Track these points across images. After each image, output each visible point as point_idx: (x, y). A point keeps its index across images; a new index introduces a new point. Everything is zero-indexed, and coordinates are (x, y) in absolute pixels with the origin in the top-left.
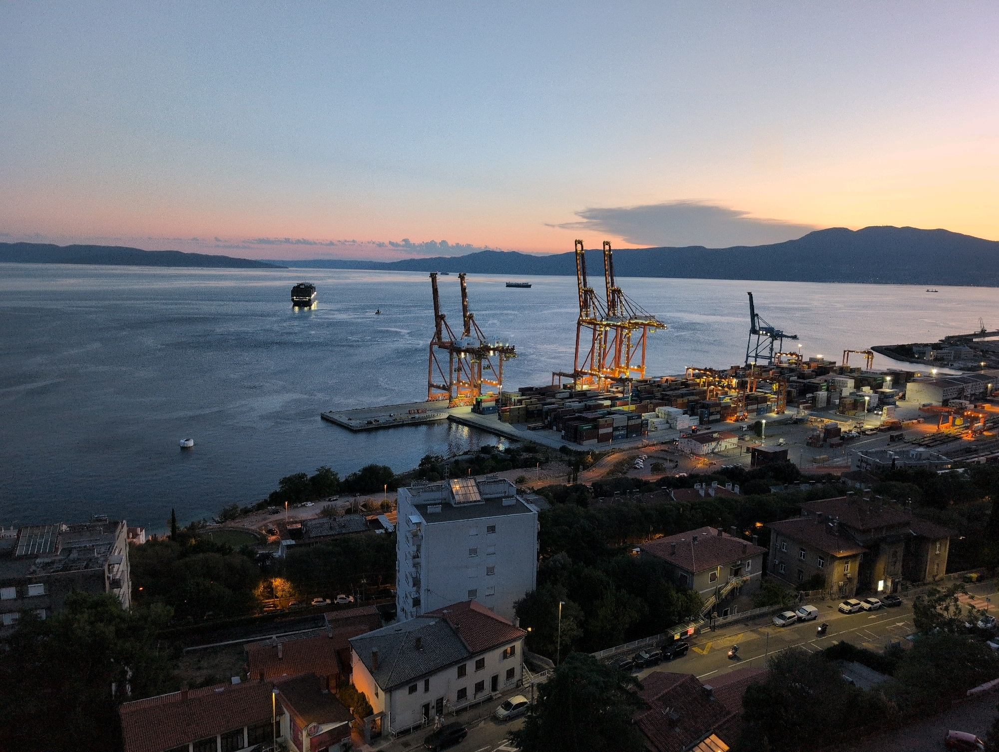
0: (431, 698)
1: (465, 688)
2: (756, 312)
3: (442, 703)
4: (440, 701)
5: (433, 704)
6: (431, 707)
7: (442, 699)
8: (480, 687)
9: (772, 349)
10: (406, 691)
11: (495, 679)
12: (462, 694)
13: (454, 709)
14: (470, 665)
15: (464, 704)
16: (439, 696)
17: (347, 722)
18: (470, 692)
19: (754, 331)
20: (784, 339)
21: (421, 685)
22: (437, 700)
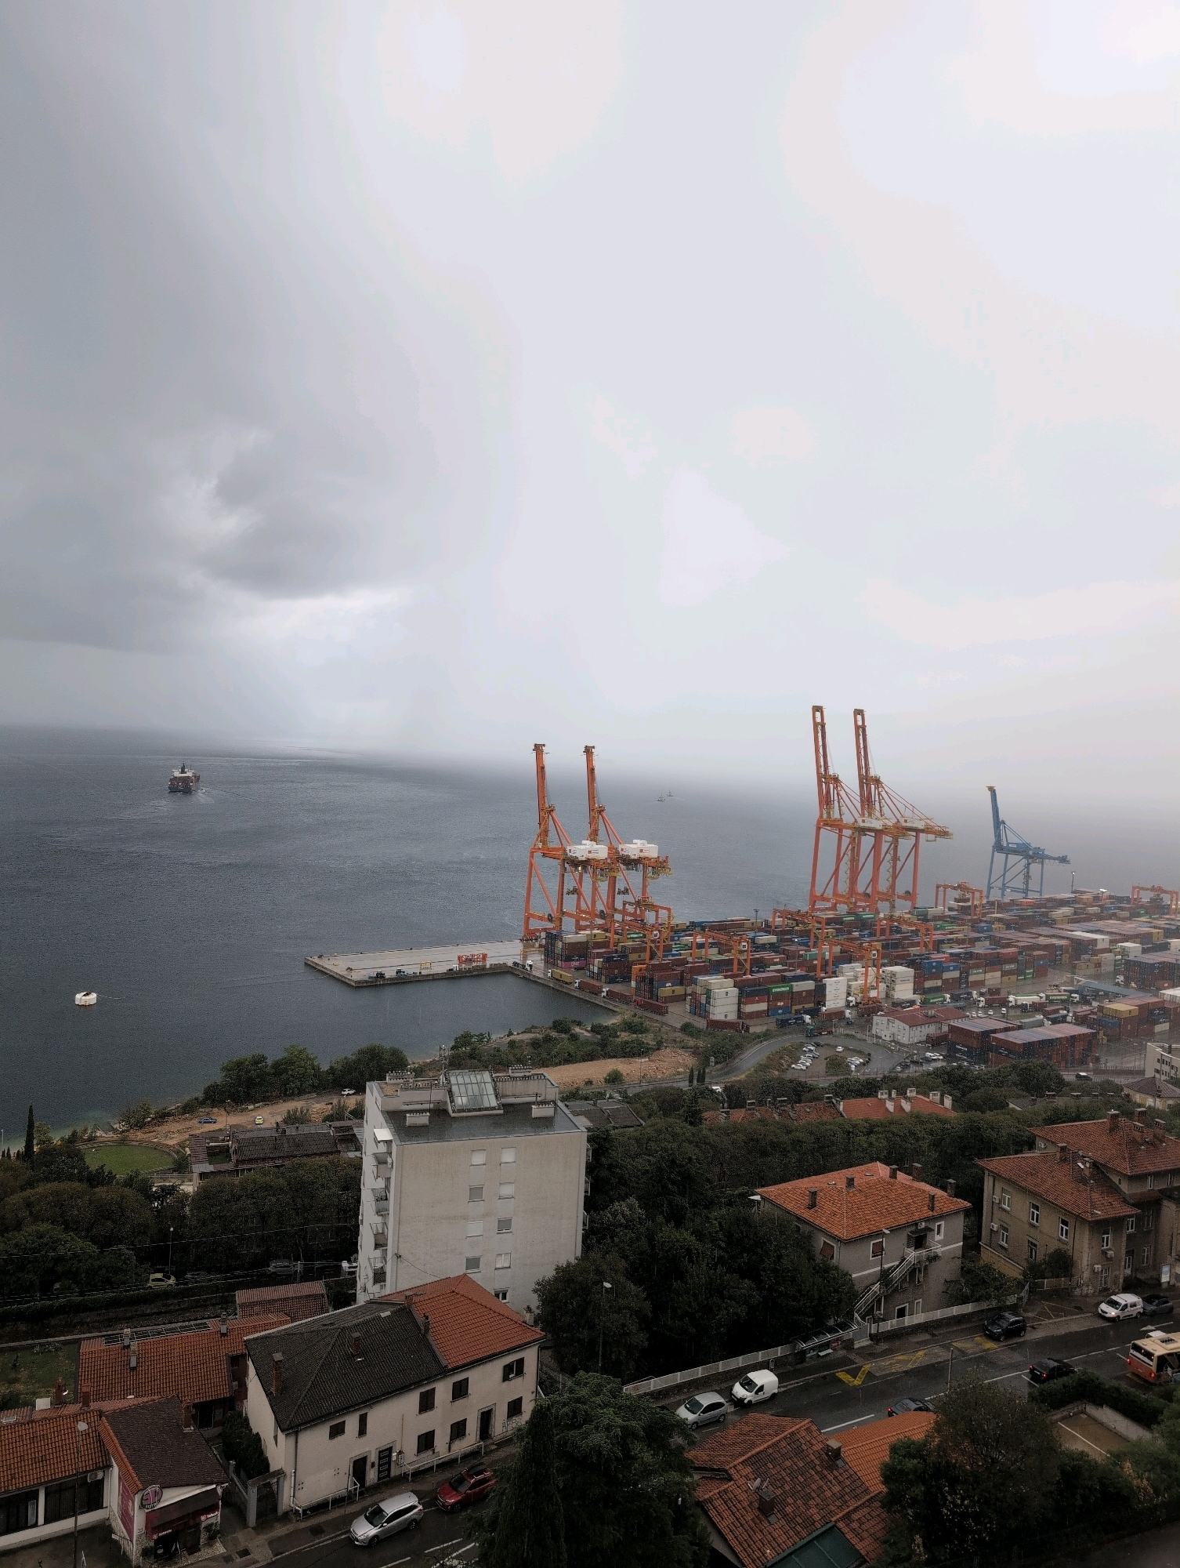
0: (369, 1447)
1: (434, 1431)
2: (1001, 817)
3: (390, 1456)
4: (385, 1454)
5: (373, 1458)
6: (369, 1464)
7: (390, 1450)
8: (458, 1430)
9: (1027, 877)
10: (324, 1430)
11: (486, 1417)
12: (426, 1441)
13: (411, 1469)
14: (443, 1390)
15: (428, 1459)
16: (383, 1444)
17: (214, 1486)
18: (441, 1441)
19: (999, 847)
20: (1046, 861)
21: (352, 1422)
22: (380, 1452)
